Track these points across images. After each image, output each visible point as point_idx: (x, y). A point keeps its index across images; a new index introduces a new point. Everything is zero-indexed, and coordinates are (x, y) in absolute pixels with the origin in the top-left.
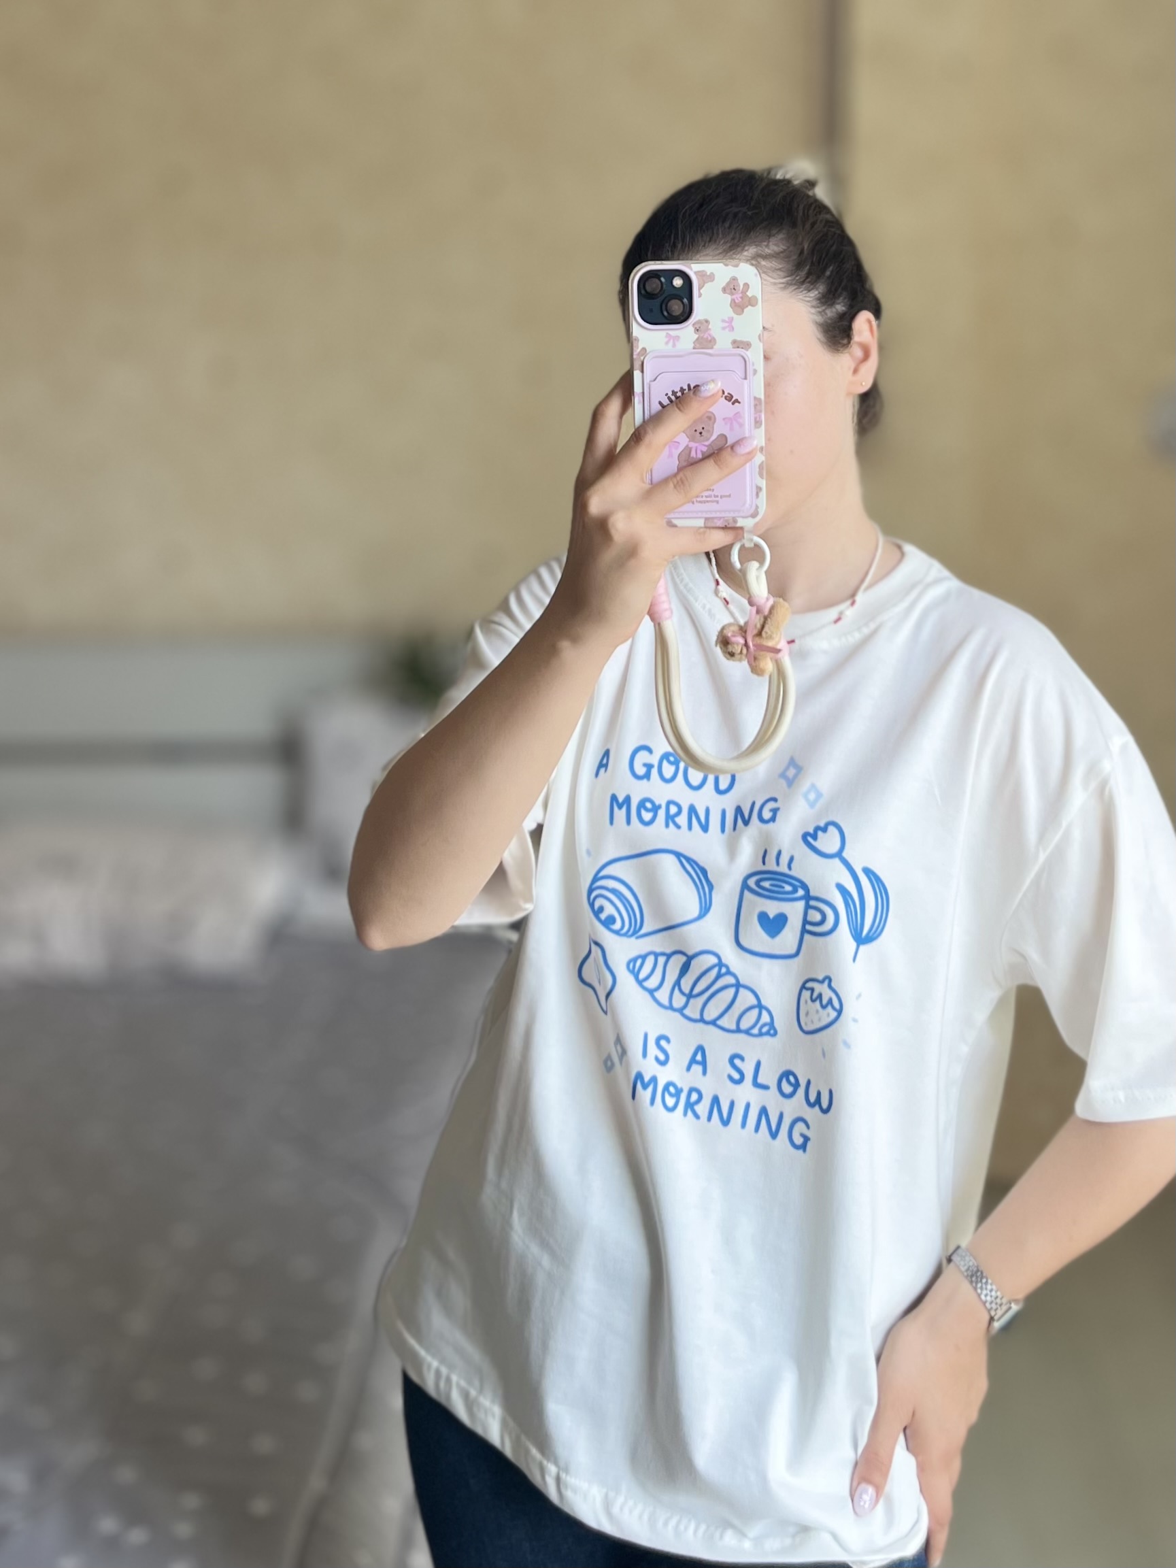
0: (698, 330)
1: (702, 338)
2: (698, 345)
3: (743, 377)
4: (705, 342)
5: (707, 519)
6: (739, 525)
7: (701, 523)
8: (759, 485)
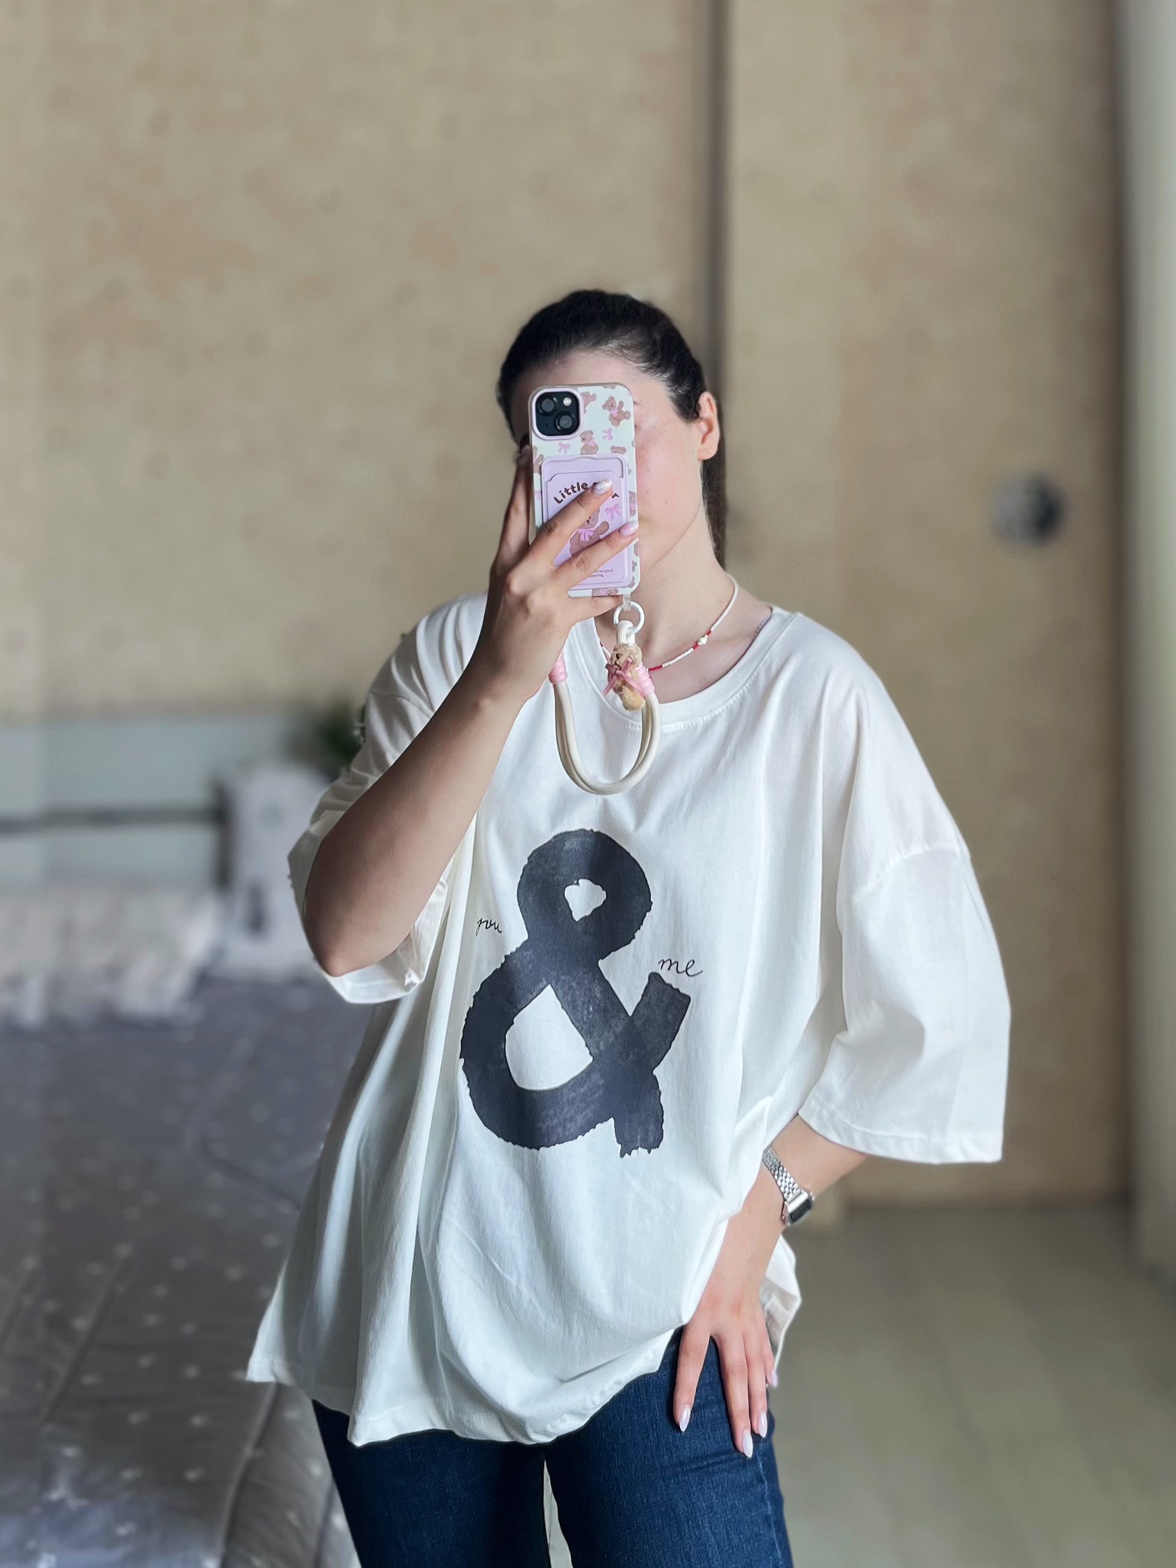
0: (584, 440)
1: (587, 445)
2: (584, 452)
3: (620, 474)
4: (589, 449)
5: (593, 590)
6: (619, 594)
7: (589, 593)
8: (635, 561)
